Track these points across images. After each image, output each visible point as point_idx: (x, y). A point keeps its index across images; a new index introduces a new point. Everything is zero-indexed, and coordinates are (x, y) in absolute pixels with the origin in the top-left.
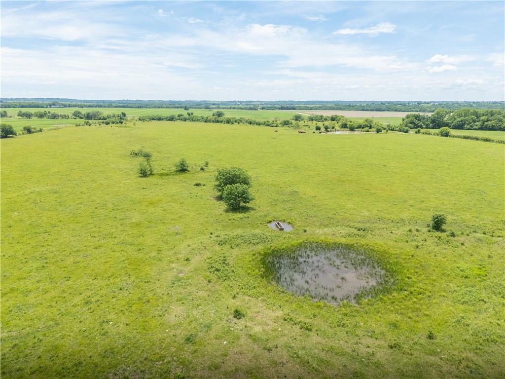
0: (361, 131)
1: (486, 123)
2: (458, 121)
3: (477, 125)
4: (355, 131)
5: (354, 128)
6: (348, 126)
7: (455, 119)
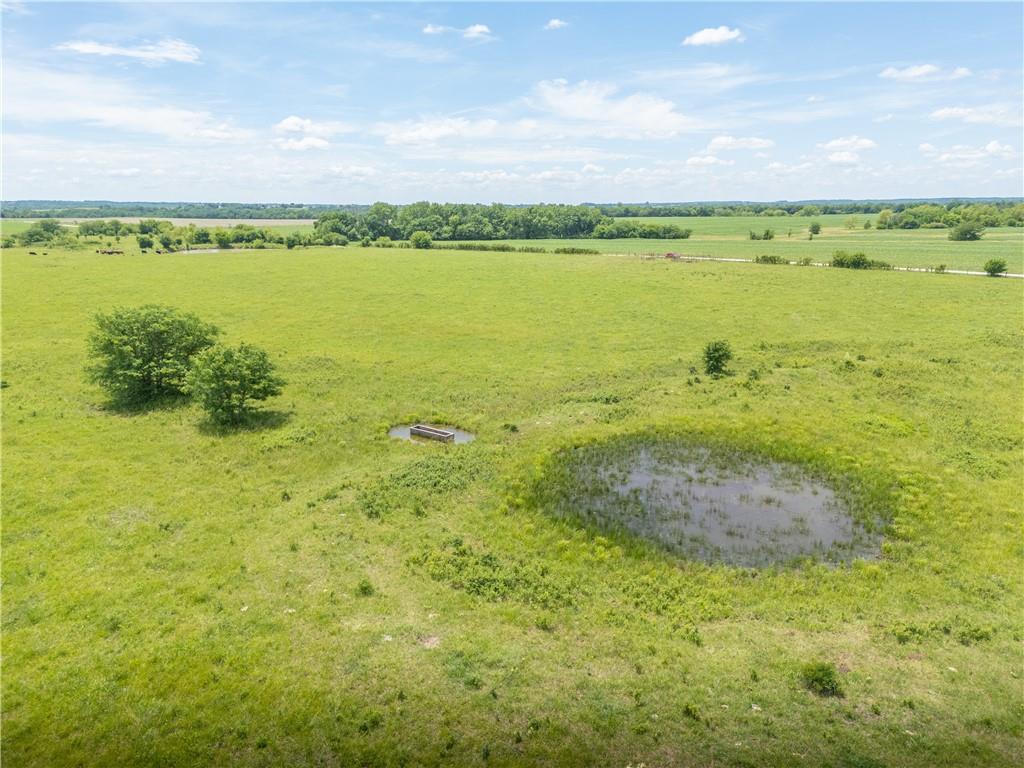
0: (247, 248)
1: (460, 227)
2: (414, 225)
3: (446, 232)
4: (233, 248)
5: (228, 241)
6: (211, 237)
7: (408, 223)
